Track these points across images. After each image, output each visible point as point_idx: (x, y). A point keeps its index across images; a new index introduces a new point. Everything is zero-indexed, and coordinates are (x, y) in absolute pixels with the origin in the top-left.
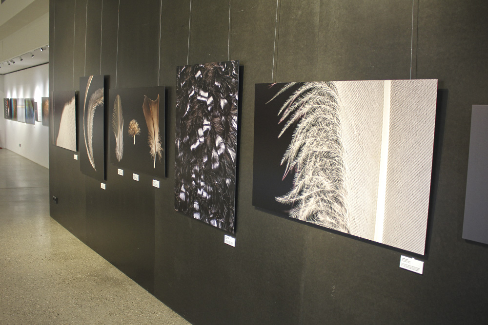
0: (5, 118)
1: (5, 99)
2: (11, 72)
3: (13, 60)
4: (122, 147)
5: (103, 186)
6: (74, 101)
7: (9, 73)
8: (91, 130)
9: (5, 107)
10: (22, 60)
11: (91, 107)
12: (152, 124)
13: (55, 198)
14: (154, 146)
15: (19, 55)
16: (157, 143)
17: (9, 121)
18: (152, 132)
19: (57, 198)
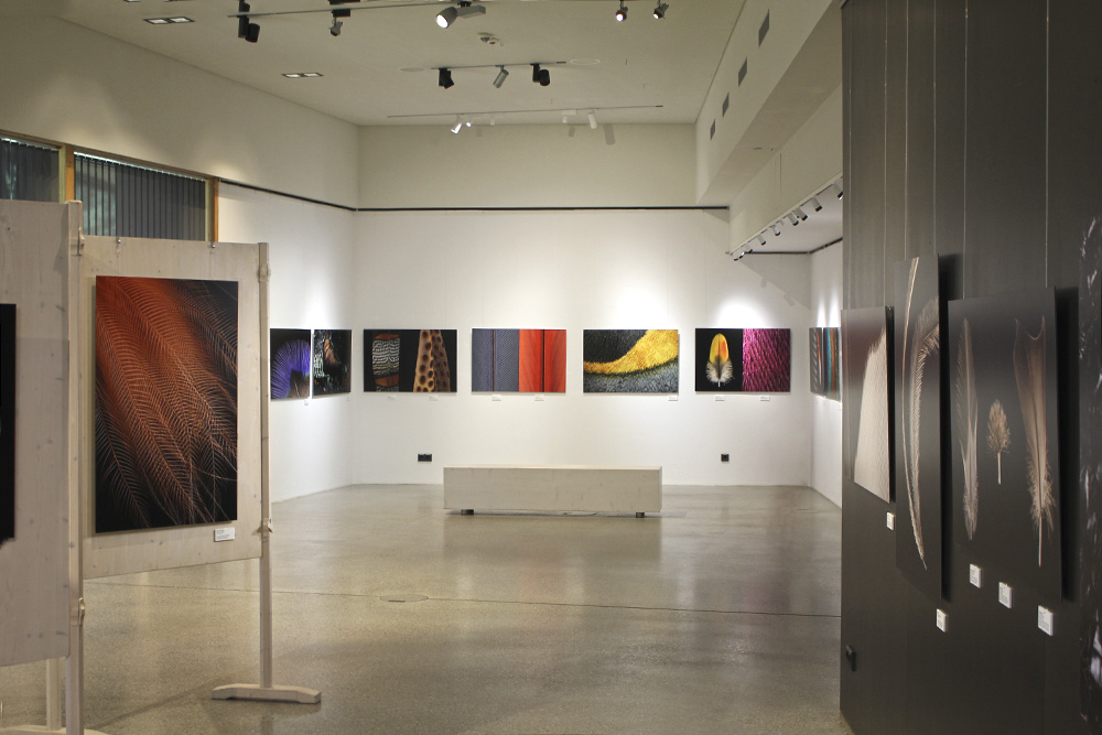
0: (813, 390)
1: (811, 330)
2: (827, 246)
3: (802, 209)
4: (975, 494)
5: (941, 618)
6: (884, 339)
7: (822, 248)
8: (917, 435)
9: (812, 355)
10: (819, 209)
11: (915, 357)
12: (1033, 417)
13: (850, 652)
14: (1037, 490)
15: (812, 196)
16: (1043, 481)
17: (821, 399)
18: (1032, 443)
19: (854, 654)
